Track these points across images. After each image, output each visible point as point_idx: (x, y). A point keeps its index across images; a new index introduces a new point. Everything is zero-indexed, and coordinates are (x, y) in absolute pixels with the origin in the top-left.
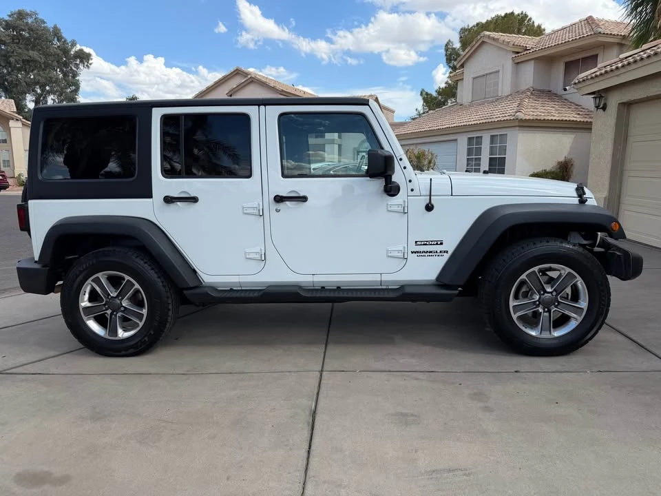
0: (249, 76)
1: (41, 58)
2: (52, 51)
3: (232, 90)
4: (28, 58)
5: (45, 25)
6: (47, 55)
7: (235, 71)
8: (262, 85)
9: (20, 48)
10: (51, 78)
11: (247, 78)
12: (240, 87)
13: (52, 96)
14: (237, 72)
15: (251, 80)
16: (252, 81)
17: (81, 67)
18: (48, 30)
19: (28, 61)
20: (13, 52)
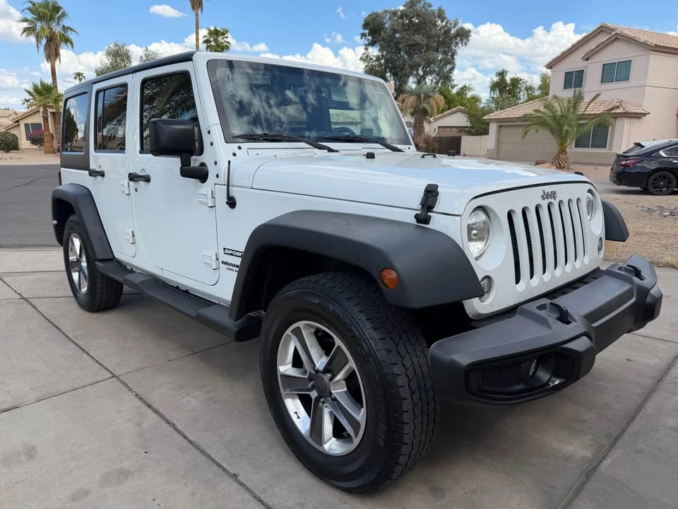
0: (614, 33)
1: (423, 41)
2: (433, 32)
3: (590, 52)
4: (413, 42)
5: (432, 8)
6: (429, 37)
7: (599, 28)
8: (629, 42)
9: (408, 34)
10: (429, 59)
11: (610, 36)
12: (600, 47)
13: (430, 78)
14: (602, 30)
15: (614, 37)
16: (617, 39)
17: (460, 45)
18: (434, 13)
19: (413, 45)
20: (402, 39)
